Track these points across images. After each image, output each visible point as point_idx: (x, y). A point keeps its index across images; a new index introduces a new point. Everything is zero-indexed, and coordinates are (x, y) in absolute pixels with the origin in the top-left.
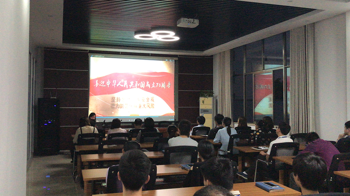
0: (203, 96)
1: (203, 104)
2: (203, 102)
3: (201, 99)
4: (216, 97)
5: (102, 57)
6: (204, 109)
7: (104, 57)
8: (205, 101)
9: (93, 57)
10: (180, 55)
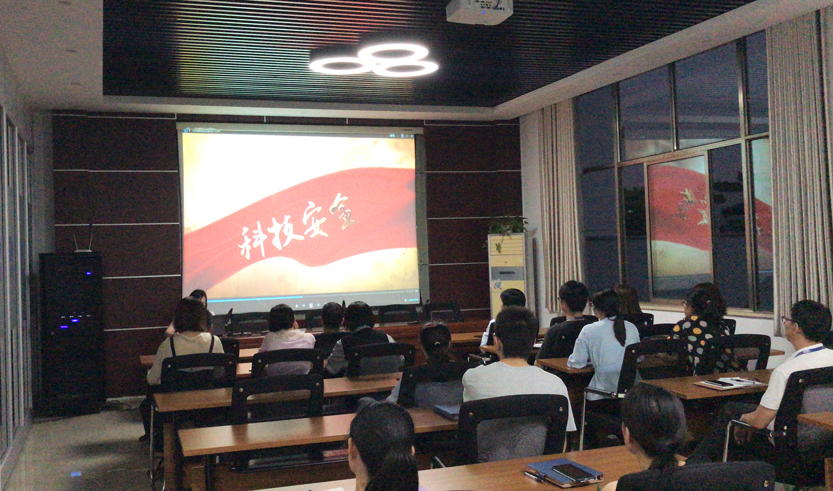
0: (496, 230)
1: (499, 254)
2: (499, 247)
3: (493, 240)
4: (534, 232)
5: (214, 132)
6: (503, 268)
7: (221, 132)
8: (502, 245)
9: (189, 132)
10: (428, 121)
